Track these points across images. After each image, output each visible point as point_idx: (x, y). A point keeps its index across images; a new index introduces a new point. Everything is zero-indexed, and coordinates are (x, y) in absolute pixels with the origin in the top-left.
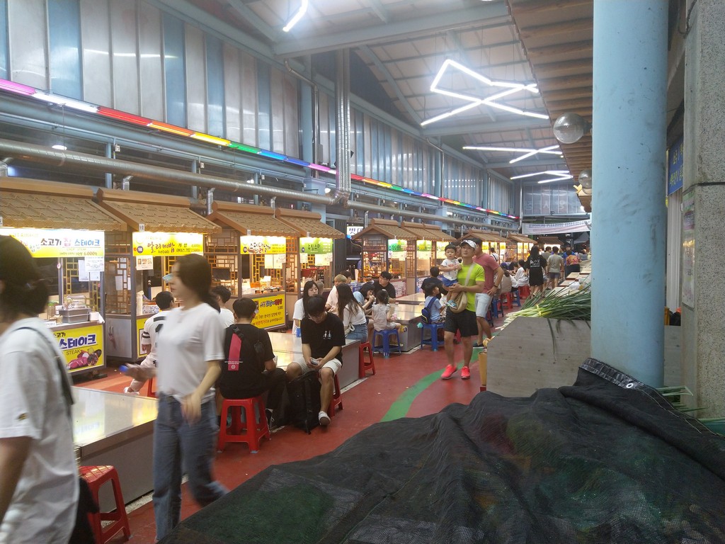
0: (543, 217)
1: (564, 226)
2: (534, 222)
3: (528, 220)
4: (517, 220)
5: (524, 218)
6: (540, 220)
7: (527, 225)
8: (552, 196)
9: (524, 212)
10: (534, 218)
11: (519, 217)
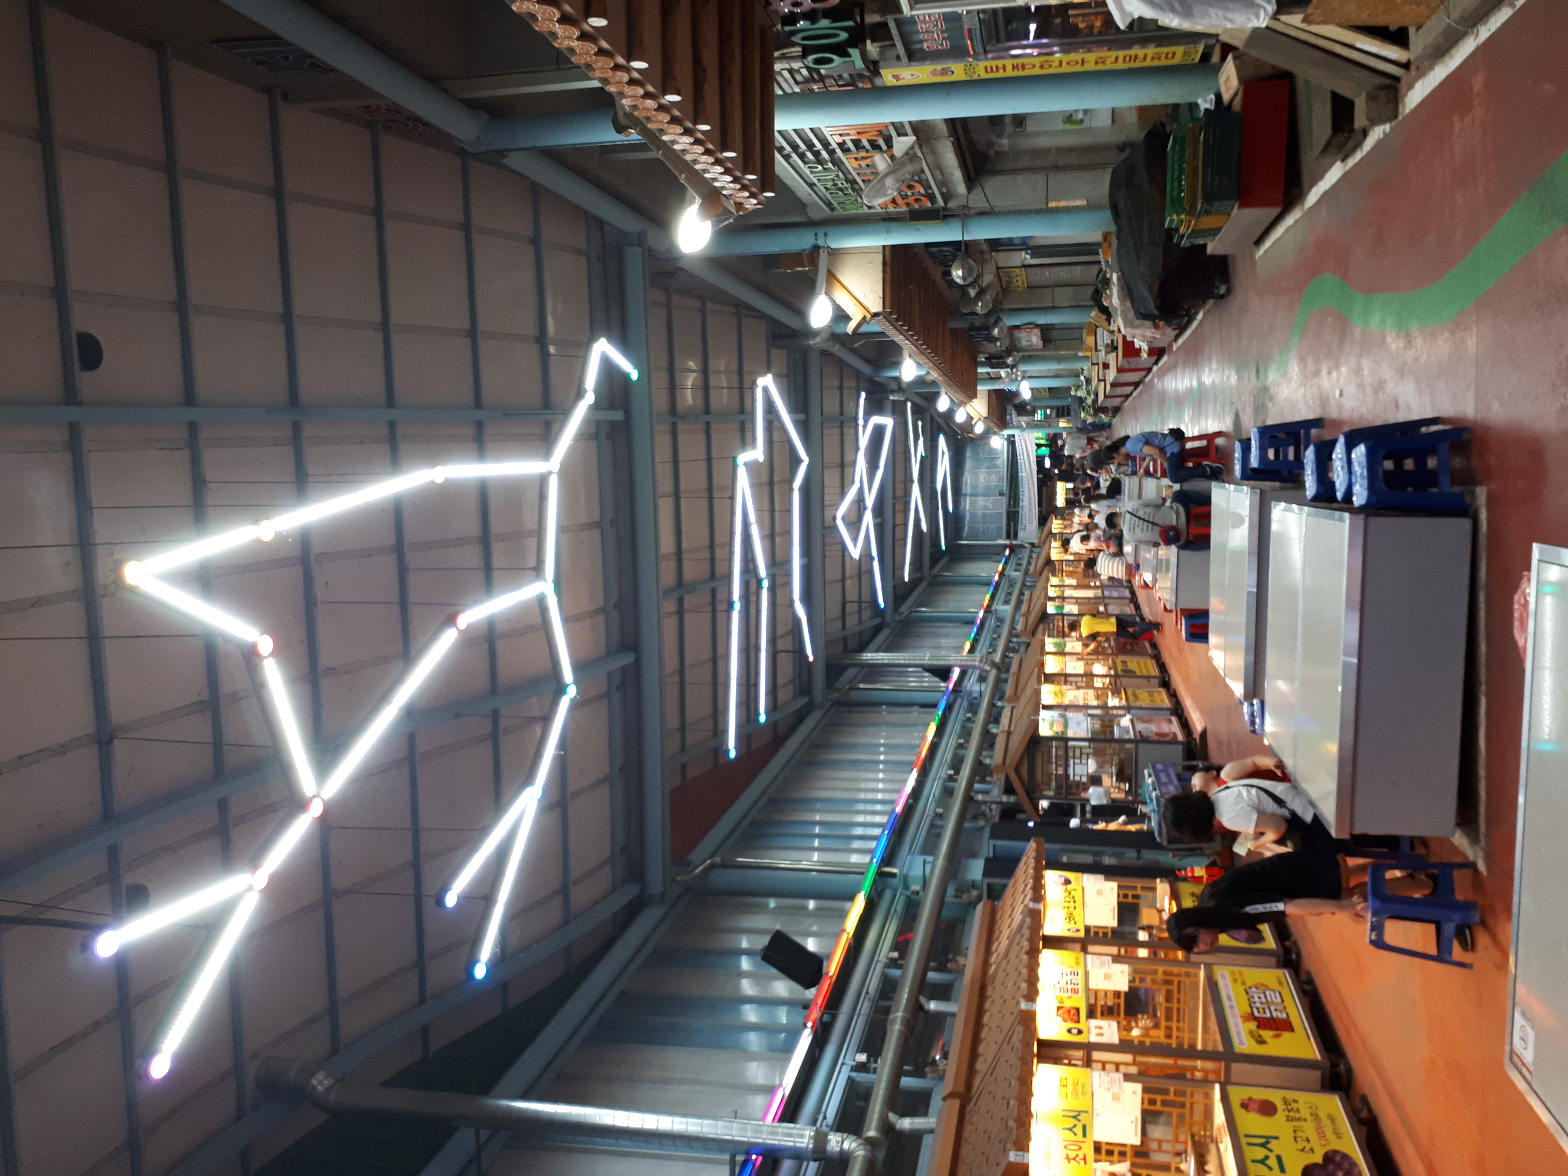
0: (1008, 513)
1: (1024, 475)
2: (1016, 525)
3: (1012, 531)
4: (1013, 549)
5: (1008, 537)
6: (1013, 516)
7: (1021, 534)
8: (971, 495)
9: (999, 537)
10: (1008, 525)
11: (1005, 547)
